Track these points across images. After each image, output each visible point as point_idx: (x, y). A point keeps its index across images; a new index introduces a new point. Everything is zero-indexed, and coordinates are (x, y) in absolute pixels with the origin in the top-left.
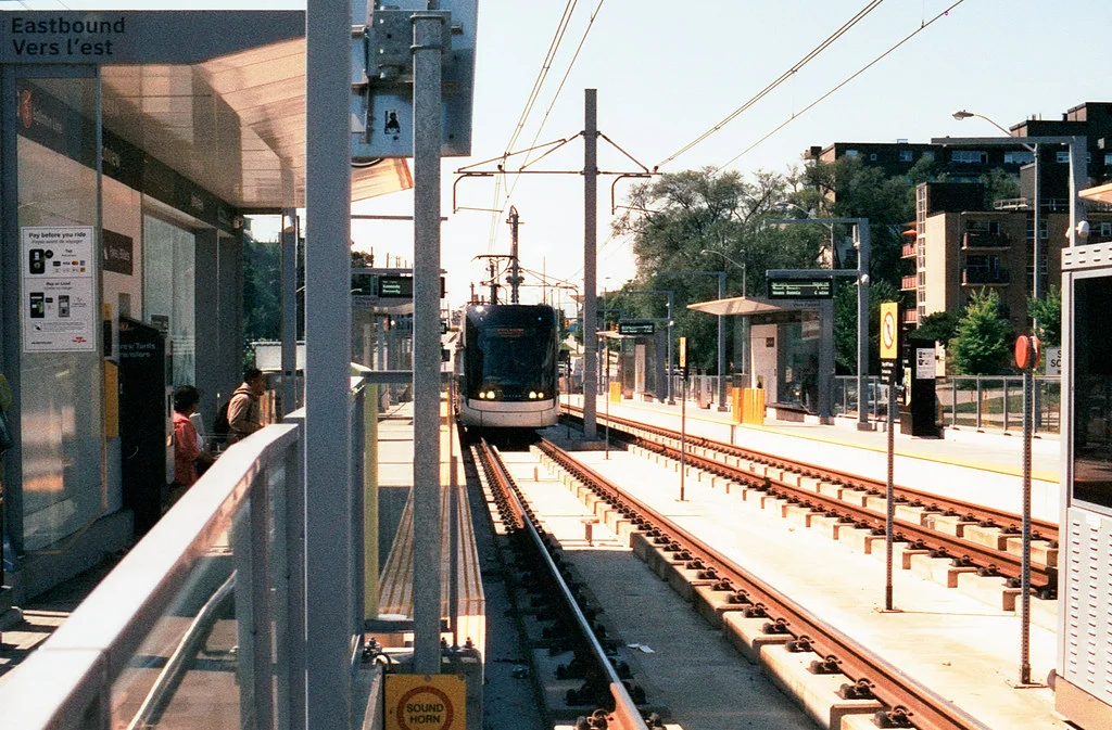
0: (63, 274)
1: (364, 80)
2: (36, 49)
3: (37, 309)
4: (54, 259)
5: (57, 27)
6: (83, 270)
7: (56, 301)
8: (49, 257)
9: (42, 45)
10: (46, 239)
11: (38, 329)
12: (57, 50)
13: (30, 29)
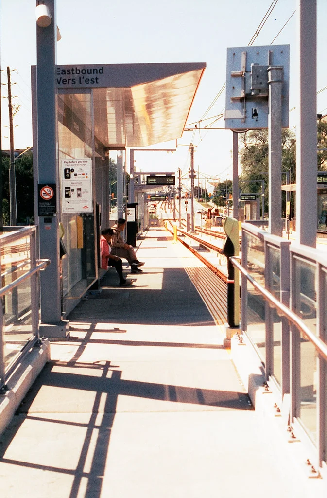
0: (79, 179)
1: (242, 95)
2: (66, 81)
3: (68, 194)
4: (75, 172)
5: (75, 72)
6: (87, 177)
7: (76, 190)
8: (73, 172)
9: (69, 80)
10: (71, 164)
11: (68, 203)
12: (75, 82)
13: (63, 73)
